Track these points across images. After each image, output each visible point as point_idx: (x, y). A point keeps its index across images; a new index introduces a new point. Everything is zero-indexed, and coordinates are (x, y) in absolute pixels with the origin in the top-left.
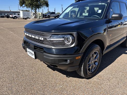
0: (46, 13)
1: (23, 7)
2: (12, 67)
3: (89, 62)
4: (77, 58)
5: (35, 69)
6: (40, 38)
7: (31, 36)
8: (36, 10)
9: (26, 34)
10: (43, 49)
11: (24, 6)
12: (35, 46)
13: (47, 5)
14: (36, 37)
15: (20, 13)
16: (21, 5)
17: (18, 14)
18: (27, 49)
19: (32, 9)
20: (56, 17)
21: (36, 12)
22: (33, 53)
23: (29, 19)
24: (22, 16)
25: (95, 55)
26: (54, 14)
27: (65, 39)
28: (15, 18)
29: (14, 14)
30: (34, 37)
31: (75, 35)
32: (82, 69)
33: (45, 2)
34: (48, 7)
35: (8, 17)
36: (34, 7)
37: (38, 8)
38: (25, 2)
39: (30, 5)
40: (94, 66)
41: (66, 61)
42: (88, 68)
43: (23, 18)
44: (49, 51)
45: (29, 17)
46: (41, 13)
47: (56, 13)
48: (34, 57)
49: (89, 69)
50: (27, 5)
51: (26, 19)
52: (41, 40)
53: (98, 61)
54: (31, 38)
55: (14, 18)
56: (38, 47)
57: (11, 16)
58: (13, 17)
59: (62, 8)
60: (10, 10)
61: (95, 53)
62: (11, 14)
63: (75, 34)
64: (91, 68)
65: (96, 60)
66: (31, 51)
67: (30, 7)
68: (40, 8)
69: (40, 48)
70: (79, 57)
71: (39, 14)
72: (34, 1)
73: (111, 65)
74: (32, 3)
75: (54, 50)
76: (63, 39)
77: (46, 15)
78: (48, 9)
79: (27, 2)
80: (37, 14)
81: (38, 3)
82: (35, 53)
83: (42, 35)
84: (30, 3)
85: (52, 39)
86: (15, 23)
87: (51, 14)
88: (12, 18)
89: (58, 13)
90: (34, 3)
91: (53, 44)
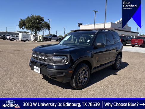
0: (47, 35)
1: (22, 29)
2: (19, 83)
3: (79, 76)
4: (70, 72)
5: (38, 84)
6: (45, 58)
7: (38, 57)
8: (36, 32)
9: (33, 55)
10: (47, 66)
11: (24, 28)
12: (40, 64)
13: (49, 28)
14: (42, 58)
15: (19, 35)
16: (21, 27)
17: (16, 36)
18: (34, 66)
19: (32, 31)
20: (58, 40)
21: (36, 34)
22: (39, 69)
23: (28, 41)
24: (21, 38)
25: (84, 72)
26: (56, 37)
27: (62, 59)
28: (13, 40)
29: (12, 36)
30: (40, 57)
31: (68, 57)
32: (74, 81)
33: (47, 25)
34: (50, 29)
35: (4, 38)
36: (34, 29)
37: (39, 31)
38: (25, 24)
39: (31, 27)
40: (84, 80)
41: (62, 73)
42: (78, 81)
43: (22, 41)
44: (51, 67)
45: (28, 39)
46: (42, 36)
47: (57, 36)
48: (39, 72)
49: (80, 82)
50: (27, 28)
51: (24, 41)
52: (46, 60)
53: (87, 77)
54: (38, 58)
55: (11, 40)
56: (43, 65)
57: (8, 37)
58: (11, 38)
59: (65, 31)
60: (7, 31)
61: (84, 70)
62: (8, 36)
63: (68, 55)
64: (81, 81)
65: (85, 76)
66: (37, 68)
67: (30, 29)
68: (41, 30)
69: (44, 65)
70: (72, 71)
71: (40, 37)
72: (35, 24)
73: (99, 82)
74: (33, 25)
75: (54, 66)
76: (61, 59)
77: (47, 38)
78: (49, 32)
79: (28, 24)
80: (38, 37)
81: (39, 26)
82: (40, 69)
83: (46, 56)
84: (30, 26)
85: (53, 59)
86: (13, 45)
87: (52, 37)
88: (9, 39)
89: (60, 36)
90: (35, 25)
91: (54, 62)
